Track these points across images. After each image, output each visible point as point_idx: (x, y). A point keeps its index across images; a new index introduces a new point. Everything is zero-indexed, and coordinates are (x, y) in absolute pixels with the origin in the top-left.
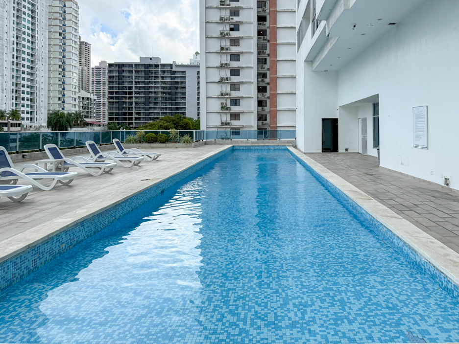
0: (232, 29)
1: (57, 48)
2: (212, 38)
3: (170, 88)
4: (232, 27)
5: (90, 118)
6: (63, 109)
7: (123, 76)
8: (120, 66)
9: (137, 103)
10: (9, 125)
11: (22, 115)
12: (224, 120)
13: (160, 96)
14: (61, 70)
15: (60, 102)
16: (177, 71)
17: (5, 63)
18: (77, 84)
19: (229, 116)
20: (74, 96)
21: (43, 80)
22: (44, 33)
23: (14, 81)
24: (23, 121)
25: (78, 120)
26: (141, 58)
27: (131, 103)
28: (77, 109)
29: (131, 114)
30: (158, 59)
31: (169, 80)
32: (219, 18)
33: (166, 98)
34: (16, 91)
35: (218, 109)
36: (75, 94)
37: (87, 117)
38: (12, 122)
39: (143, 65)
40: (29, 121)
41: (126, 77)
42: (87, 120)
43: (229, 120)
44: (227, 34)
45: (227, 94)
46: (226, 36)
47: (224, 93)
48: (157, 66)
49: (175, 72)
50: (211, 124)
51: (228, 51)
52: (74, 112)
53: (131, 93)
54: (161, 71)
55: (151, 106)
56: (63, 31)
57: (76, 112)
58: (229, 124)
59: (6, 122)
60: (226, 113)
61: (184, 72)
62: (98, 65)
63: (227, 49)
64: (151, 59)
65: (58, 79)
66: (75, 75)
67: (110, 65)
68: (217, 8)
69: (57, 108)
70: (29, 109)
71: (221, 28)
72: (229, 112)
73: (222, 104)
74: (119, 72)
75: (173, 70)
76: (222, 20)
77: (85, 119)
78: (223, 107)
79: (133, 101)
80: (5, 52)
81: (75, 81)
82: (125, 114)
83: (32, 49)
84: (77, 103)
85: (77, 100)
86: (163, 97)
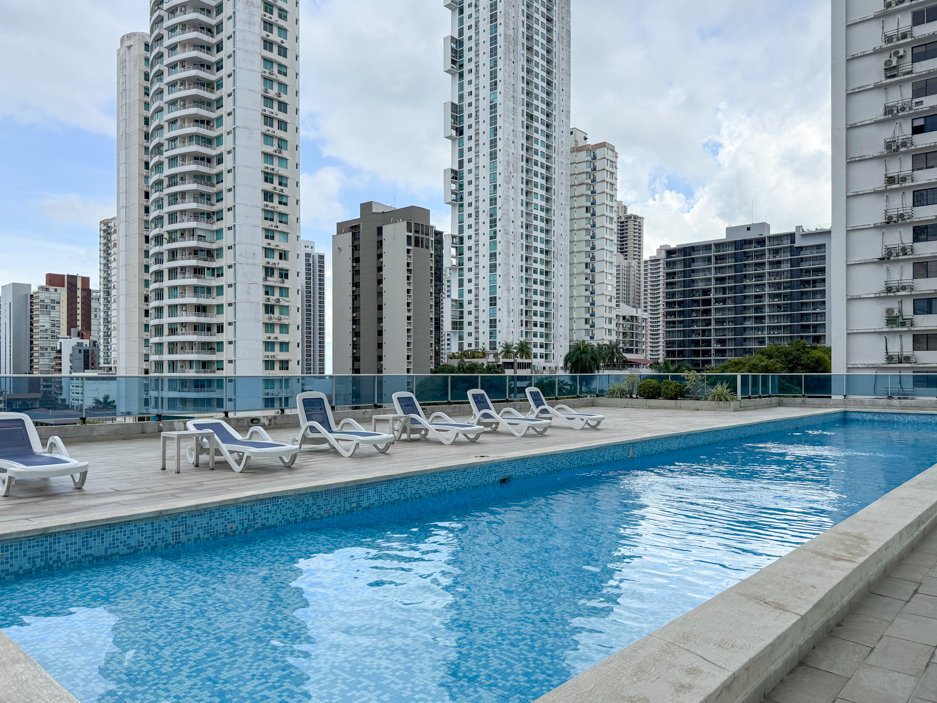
0: (917, 130)
1: (583, 236)
2: (863, 160)
3: (791, 285)
4: (920, 122)
5: (637, 353)
6: (592, 338)
7: (693, 271)
8: (688, 250)
9: (719, 321)
10: (516, 365)
11: (534, 350)
12: (894, 349)
13: (766, 303)
14: (588, 271)
15: (588, 327)
16: (806, 247)
17: (512, 269)
18: (614, 294)
19: (908, 342)
20: (608, 315)
21: (562, 291)
22: (563, 212)
23: (523, 296)
24: (534, 360)
25: (612, 357)
26: (729, 230)
27: (708, 323)
28: (614, 338)
29: (708, 343)
30: (764, 226)
31: (786, 267)
32: (881, 110)
33: (779, 306)
34: (526, 311)
35: (879, 323)
36: (610, 312)
37: (629, 351)
38: (519, 360)
39: (731, 242)
40: (543, 360)
41: (698, 271)
42: (629, 356)
43: (908, 349)
44: (904, 144)
45: (904, 288)
46: (903, 149)
47: (894, 284)
48: (761, 242)
49: (801, 248)
50: (858, 361)
51: (908, 184)
52: (608, 343)
53: (707, 302)
54: (769, 250)
55: (748, 324)
56: (592, 204)
57: (611, 342)
58: (907, 359)
59: (512, 360)
60: (901, 334)
61: (821, 247)
62: (655, 254)
63: (904, 179)
64: (748, 229)
65: (584, 288)
66: (610, 277)
67: (670, 253)
68: (877, 87)
69: (581, 336)
70: (543, 340)
71: (887, 133)
72: (910, 331)
73: (889, 311)
74: (686, 263)
75: (796, 245)
76: (891, 112)
77: (625, 355)
78: (891, 320)
79: (712, 317)
80: (512, 252)
81: (610, 288)
82: (697, 343)
83: (547, 242)
84: (613, 326)
85: (614, 323)
86: (773, 305)
